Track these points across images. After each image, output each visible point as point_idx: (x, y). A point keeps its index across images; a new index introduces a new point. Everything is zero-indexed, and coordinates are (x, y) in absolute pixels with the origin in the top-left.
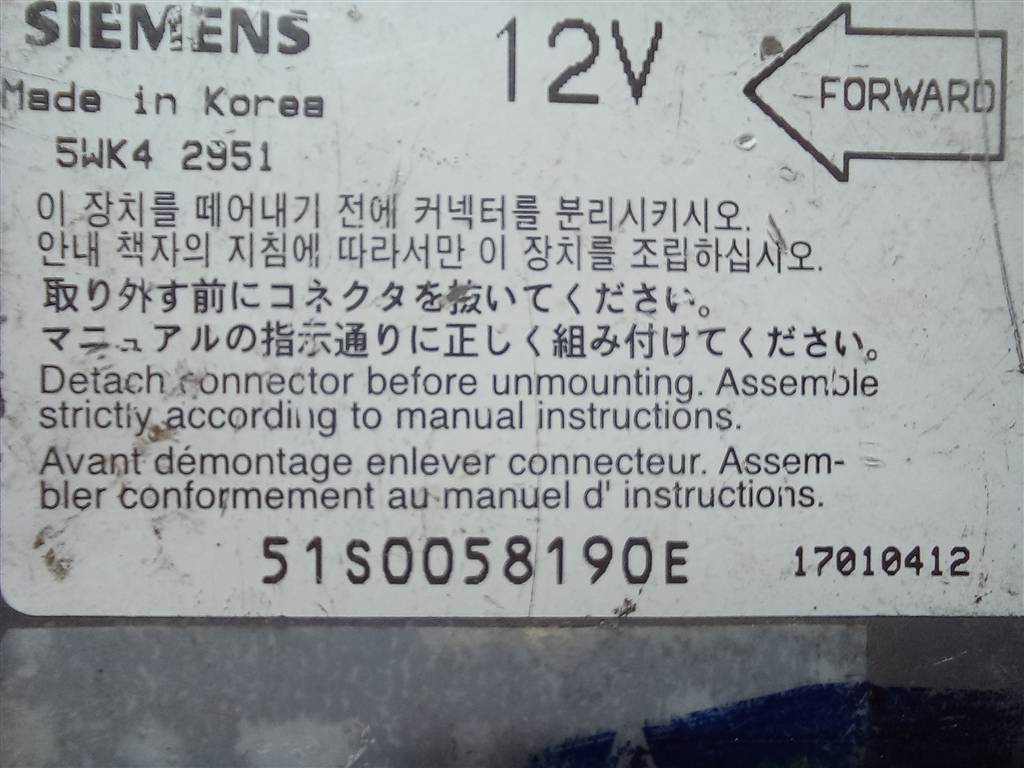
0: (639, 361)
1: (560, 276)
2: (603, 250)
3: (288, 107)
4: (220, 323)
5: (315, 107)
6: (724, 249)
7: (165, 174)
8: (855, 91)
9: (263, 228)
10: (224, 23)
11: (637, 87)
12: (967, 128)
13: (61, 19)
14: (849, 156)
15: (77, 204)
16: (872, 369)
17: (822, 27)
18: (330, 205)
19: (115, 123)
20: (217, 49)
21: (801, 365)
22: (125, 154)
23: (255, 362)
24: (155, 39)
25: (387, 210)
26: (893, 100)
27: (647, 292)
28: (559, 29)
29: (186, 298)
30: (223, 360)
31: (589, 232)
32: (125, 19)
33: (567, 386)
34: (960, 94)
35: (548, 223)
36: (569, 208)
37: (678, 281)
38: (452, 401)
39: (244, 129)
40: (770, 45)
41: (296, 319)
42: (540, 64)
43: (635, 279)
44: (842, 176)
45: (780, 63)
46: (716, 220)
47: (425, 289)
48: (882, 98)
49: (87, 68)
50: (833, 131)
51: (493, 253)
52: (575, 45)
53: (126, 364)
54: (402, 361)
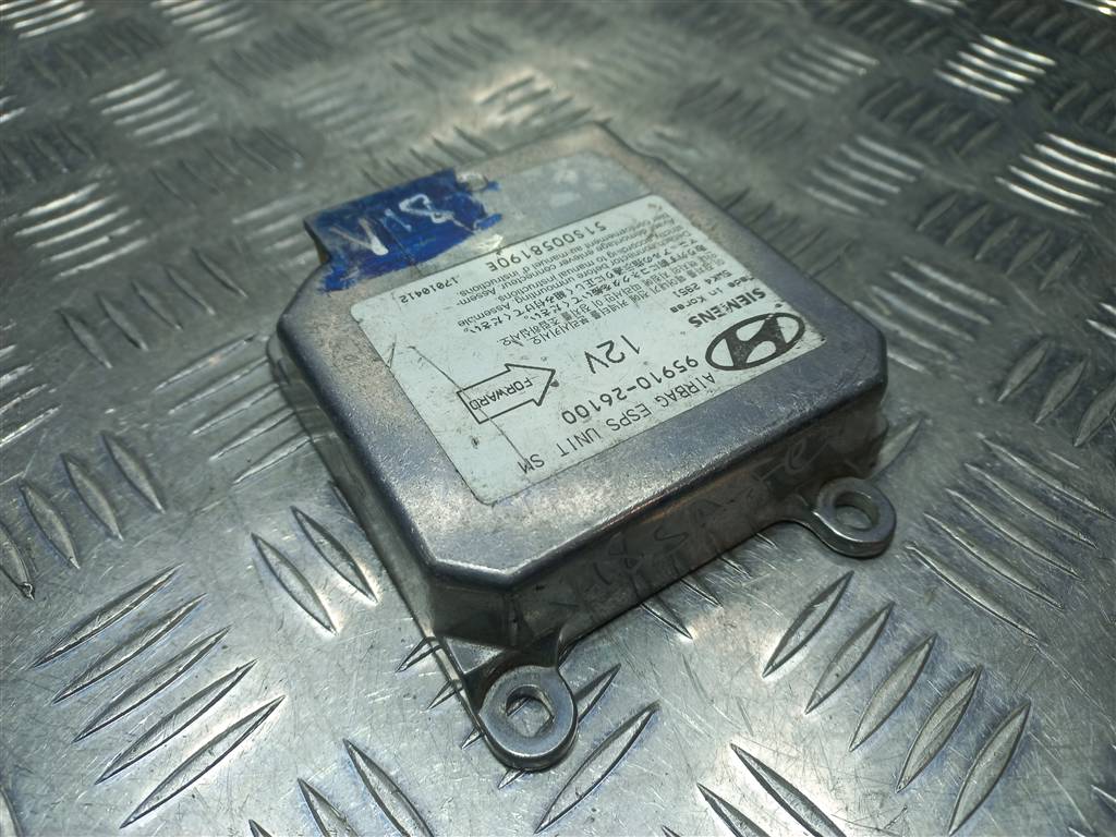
0: (537, 300)
1: (574, 306)
2: (567, 317)
3: (681, 307)
4: (655, 261)
5: (674, 310)
6: (531, 333)
7: (699, 280)
8: (520, 387)
9: (663, 281)
10: (715, 315)
11: (588, 356)
12: (474, 395)
13: (756, 297)
14: (509, 371)
15: (715, 266)
16: (464, 327)
17: (543, 397)
18: (650, 293)
19: (723, 283)
20: (712, 309)
21: (487, 319)
22: (713, 280)
23: (641, 257)
24: (729, 304)
25: (634, 299)
26: (505, 390)
27: (546, 314)
28: (623, 358)
29: (670, 261)
30: (649, 254)
31: (574, 319)
32: (741, 304)
33: (553, 287)
34: (484, 401)
35: (588, 316)
36: (584, 321)
37: (539, 320)
38: (581, 271)
39: (688, 297)
40: (556, 384)
41: (637, 270)
42: (620, 347)
43: (552, 315)
44: (507, 365)
45: (549, 381)
46: (539, 337)
47: (609, 289)
48: (509, 389)
49: (739, 290)
50: (519, 375)
51: (596, 304)
52: (615, 355)
53: (671, 244)
54: (603, 273)
